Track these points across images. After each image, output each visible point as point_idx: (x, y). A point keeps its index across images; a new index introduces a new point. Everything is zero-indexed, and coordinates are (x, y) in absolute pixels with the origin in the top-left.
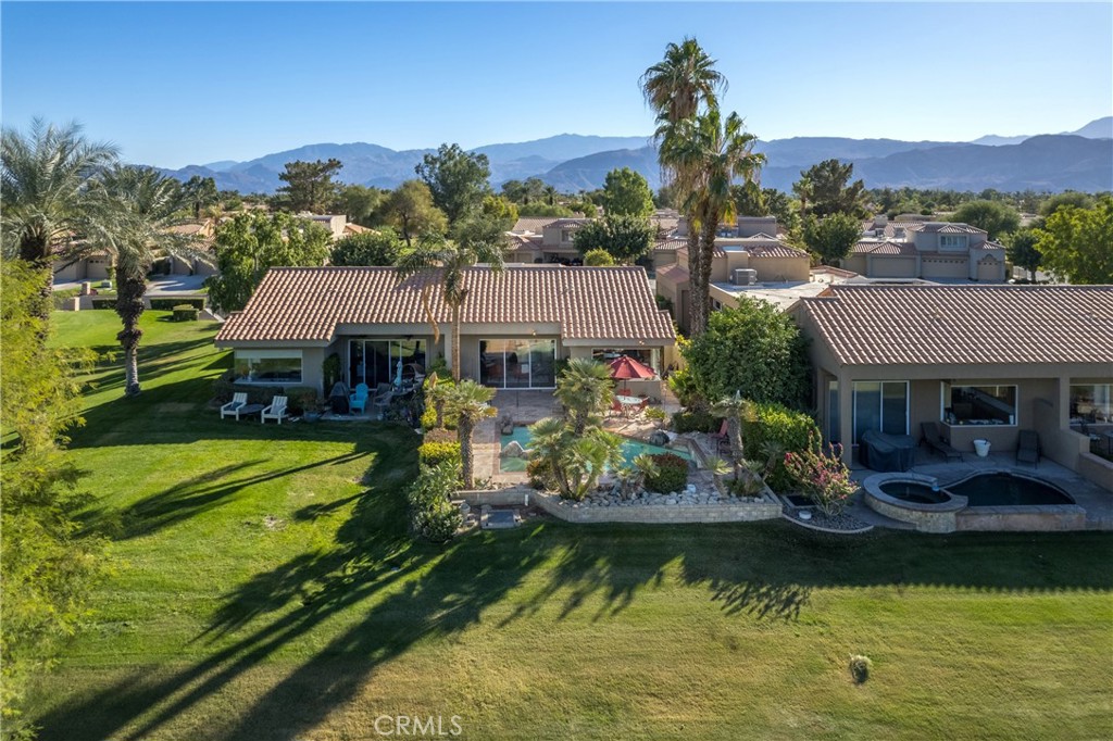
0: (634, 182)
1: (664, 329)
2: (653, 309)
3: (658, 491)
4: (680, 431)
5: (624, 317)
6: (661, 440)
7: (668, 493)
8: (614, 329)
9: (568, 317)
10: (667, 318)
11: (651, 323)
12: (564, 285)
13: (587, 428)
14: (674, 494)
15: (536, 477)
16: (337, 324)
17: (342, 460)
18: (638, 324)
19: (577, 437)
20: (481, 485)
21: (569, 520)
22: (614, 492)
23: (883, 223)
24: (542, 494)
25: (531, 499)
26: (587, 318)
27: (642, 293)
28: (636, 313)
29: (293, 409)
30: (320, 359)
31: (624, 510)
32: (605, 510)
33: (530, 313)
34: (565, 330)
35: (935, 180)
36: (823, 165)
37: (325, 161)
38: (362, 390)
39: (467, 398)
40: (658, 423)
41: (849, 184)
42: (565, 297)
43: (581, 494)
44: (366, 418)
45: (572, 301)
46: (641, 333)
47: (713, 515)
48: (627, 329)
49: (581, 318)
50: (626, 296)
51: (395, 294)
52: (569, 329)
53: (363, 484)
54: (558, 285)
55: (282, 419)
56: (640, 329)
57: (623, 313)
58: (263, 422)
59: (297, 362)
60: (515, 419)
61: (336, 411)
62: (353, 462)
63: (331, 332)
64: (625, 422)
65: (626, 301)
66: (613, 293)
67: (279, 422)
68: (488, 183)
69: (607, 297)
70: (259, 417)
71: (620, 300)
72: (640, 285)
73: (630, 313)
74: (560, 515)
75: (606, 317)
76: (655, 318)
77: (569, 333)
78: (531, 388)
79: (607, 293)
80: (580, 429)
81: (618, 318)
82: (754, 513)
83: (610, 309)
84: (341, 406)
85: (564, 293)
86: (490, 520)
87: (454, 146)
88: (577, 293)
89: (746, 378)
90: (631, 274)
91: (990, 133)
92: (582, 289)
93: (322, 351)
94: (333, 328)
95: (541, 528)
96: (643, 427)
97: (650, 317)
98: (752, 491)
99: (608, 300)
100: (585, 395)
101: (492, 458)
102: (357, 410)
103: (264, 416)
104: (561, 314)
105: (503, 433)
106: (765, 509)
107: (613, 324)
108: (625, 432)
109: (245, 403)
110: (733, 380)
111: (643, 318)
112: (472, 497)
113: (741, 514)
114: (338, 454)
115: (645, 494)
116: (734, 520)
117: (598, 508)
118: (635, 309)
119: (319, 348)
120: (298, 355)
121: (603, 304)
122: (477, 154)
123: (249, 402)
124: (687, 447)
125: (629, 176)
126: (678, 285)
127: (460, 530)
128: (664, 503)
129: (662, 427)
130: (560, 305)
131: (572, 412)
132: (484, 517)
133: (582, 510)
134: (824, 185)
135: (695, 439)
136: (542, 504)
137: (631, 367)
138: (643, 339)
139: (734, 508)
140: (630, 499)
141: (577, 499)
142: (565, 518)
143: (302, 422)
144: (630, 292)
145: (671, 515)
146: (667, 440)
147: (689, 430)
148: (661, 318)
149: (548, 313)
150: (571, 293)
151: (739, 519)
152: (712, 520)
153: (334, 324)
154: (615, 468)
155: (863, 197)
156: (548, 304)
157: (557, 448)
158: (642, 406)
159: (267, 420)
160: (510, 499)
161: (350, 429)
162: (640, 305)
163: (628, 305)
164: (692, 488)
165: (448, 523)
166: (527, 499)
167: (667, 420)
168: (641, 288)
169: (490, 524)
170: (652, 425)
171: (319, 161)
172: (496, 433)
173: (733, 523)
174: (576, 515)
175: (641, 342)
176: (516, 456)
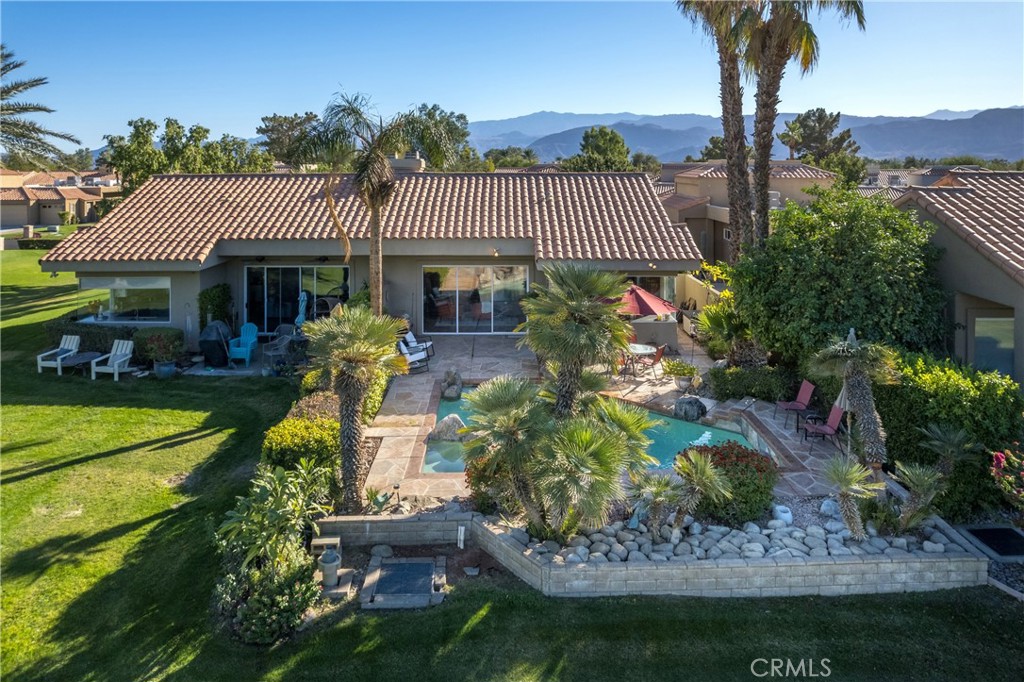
0: (611, 140)
1: (683, 247)
2: (665, 222)
3: (719, 521)
4: (722, 396)
5: (625, 232)
6: (693, 411)
7: (740, 525)
8: (611, 247)
9: (544, 232)
10: (685, 233)
11: (664, 240)
12: (539, 193)
13: (581, 396)
14: (753, 528)
15: (483, 488)
16: (218, 241)
17: (170, 442)
18: (645, 241)
19: (561, 416)
20: (376, 502)
21: (546, 591)
22: (634, 522)
23: (875, 171)
24: (491, 528)
25: (471, 538)
26: (571, 232)
27: (647, 202)
28: (641, 227)
29: (139, 359)
30: (194, 290)
31: (662, 570)
32: (621, 571)
33: (490, 227)
34: (541, 248)
35: (890, 153)
36: (809, 115)
37: (302, 114)
38: (249, 333)
39: (352, 338)
40: (683, 383)
41: (836, 133)
42: (540, 207)
43: (569, 528)
44: (249, 372)
45: (550, 212)
46: (650, 253)
47: (845, 579)
48: (629, 247)
49: (562, 232)
50: (624, 207)
51: (308, 204)
52: (545, 246)
53: (182, 490)
54: (530, 193)
55: (120, 374)
56: (648, 247)
57: (623, 227)
58: (93, 377)
59: (162, 294)
60: (465, 376)
61: (208, 363)
62: (187, 446)
63: (207, 251)
64: (630, 382)
65: (626, 212)
66: (607, 202)
67: (116, 378)
68: (467, 142)
69: (599, 207)
70: (89, 370)
71: (617, 212)
72: (643, 193)
73: (632, 227)
74: (527, 577)
75: (598, 232)
76: (669, 233)
77: (546, 252)
78: (492, 333)
79: (598, 202)
80: (566, 398)
81: (615, 233)
82: (930, 576)
83: (603, 222)
84: (216, 355)
85: (540, 202)
86: (381, 586)
87: (435, 106)
88: (557, 202)
89: (855, 307)
90: (630, 181)
91: (942, 108)
92: (564, 198)
93: (197, 279)
94: (211, 246)
95: (483, 612)
96: (662, 390)
97: (660, 233)
98: (912, 524)
99: (601, 212)
100: (578, 331)
101: (413, 444)
102: (240, 362)
103: (95, 369)
104: (534, 227)
105: (444, 398)
106: (952, 567)
107: (609, 241)
108: (633, 397)
109: (75, 350)
110: (829, 312)
111: (651, 233)
112: (356, 529)
113: (903, 577)
114: (172, 430)
115: (696, 528)
116: (887, 588)
117: (604, 567)
118: (638, 222)
119: (193, 272)
120: (165, 283)
121: (593, 217)
122: (456, 114)
123: (82, 348)
124: (739, 422)
125: (606, 134)
126: (680, 211)
127: (313, 613)
128: (741, 554)
129: (690, 389)
130: (533, 216)
131: (552, 367)
132: (372, 578)
133: (574, 570)
134: (810, 135)
135: (752, 409)
136: (492, 548)
137: (639, 299)
138: (654, 261)
139: (887, 566)
140: (667, 540)
141: (559, 540)
142: (537, 586)
143: (152, 378)
144: (631, 202)
145: (758, 581)
146: (703, 411)
147: (738, 396)
148: (677, 233)
149: (517, 227)
150: (548, 202)
151: (898, 588)
152: (843, 591)
153: (214, 240)
154: (637, 479)
155: (850, 146)
156: (516, 217)
157: (521, 437)
158: (655, 358)
159: (100, 375)
160: (431, 534)
161: (215, 389)
162: (645, 217)
163: (628, 217)
164: (784, 514)
165: (283, 601)
166: (461, 536)
167: (698, 380)
168: (645, 198)
169: (379, 598)
170: (673, 386)
171: (296, 115)
172: (433, 397)
173: (886, 596)
174: (561, 582)
175: (651, 265)
176: (455, 438)
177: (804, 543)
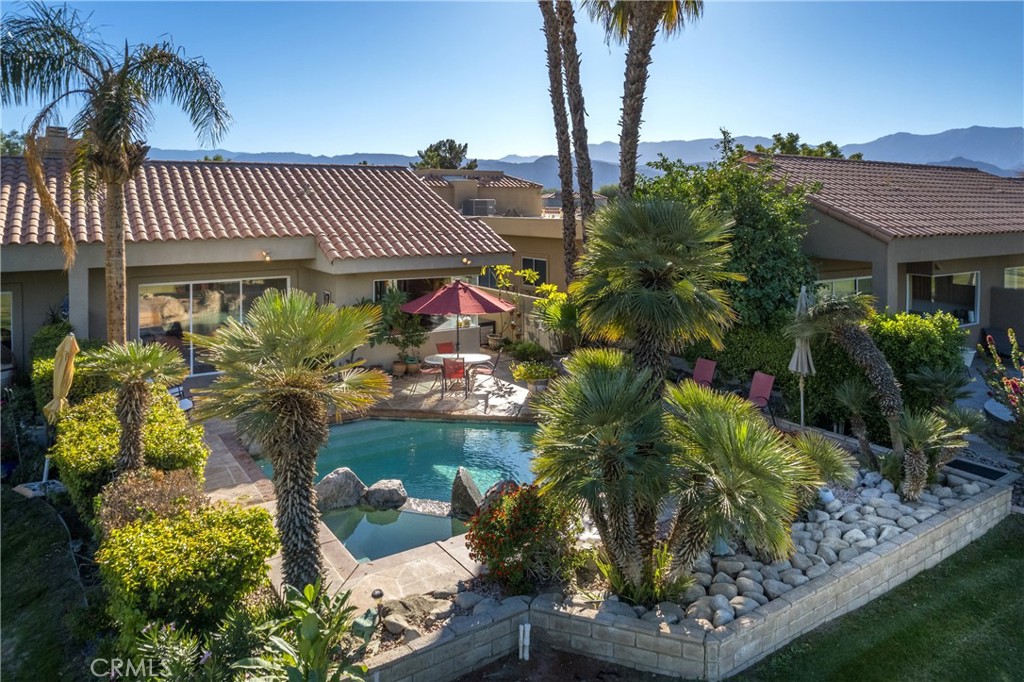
1: (490, 240)
2: (456, 216)
5: (420, 226)
9: (324, 228)
10: (483, 226)
11: (466, 234)
12: (294, 186)
14: (824, 516)
18: (447, 235)
21: (713, 677)
26: (358, 227)
27: (424, 195)
28: (433, 221)
32: (786, 612)
33: (252, 223)
40: (540, 387)
42: (304, 200)
45: (319, 206)
46: (459, 247)
48: (434, 242)
49: (347, 227)
52: (336, 244)
56: (454, 241)
57: (414, 221)
66: (380, 195)
69: (375, 200)
71: (398, 204)
72: (415, 186)
73: (423, 221)
75: (389, 227)
76: (466, 226)
77: (341, 251)
81: (410, 227)
82: (984, 517)
83: (388, 215)
85: (300, 196)
88: (321, 195)
92: (328, 191)
97: (458, 226)
99: (380, 206)
104: (309, 223)
106: (995, 502)
108: (496, 412)
111: (448, 226)
113: (971, 526)
117: (770, 613)
121: (374, 210)
130: (300, 211)
133: (744, 631)
138: (468, 256)
139: (963, 518)
142: (694, 674)
144: (406, 195)
148: (474, 225)
149: (287, 223)
151: (968, 540)
160: (475, 653)
162: (431, 210)
164: (827, 493)
168: (419, 190)
175: (465, 260)
176: (351, 503)
177: (878, 515)
